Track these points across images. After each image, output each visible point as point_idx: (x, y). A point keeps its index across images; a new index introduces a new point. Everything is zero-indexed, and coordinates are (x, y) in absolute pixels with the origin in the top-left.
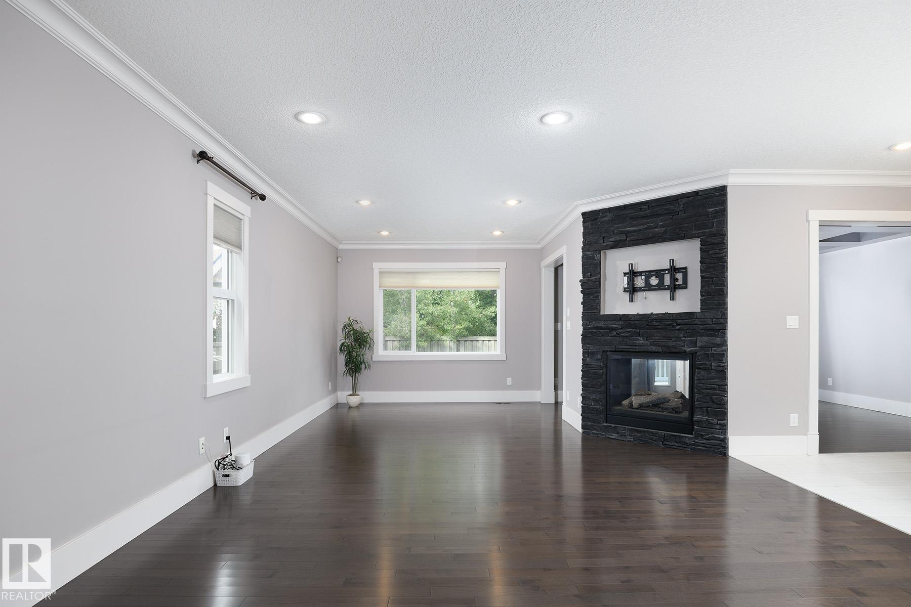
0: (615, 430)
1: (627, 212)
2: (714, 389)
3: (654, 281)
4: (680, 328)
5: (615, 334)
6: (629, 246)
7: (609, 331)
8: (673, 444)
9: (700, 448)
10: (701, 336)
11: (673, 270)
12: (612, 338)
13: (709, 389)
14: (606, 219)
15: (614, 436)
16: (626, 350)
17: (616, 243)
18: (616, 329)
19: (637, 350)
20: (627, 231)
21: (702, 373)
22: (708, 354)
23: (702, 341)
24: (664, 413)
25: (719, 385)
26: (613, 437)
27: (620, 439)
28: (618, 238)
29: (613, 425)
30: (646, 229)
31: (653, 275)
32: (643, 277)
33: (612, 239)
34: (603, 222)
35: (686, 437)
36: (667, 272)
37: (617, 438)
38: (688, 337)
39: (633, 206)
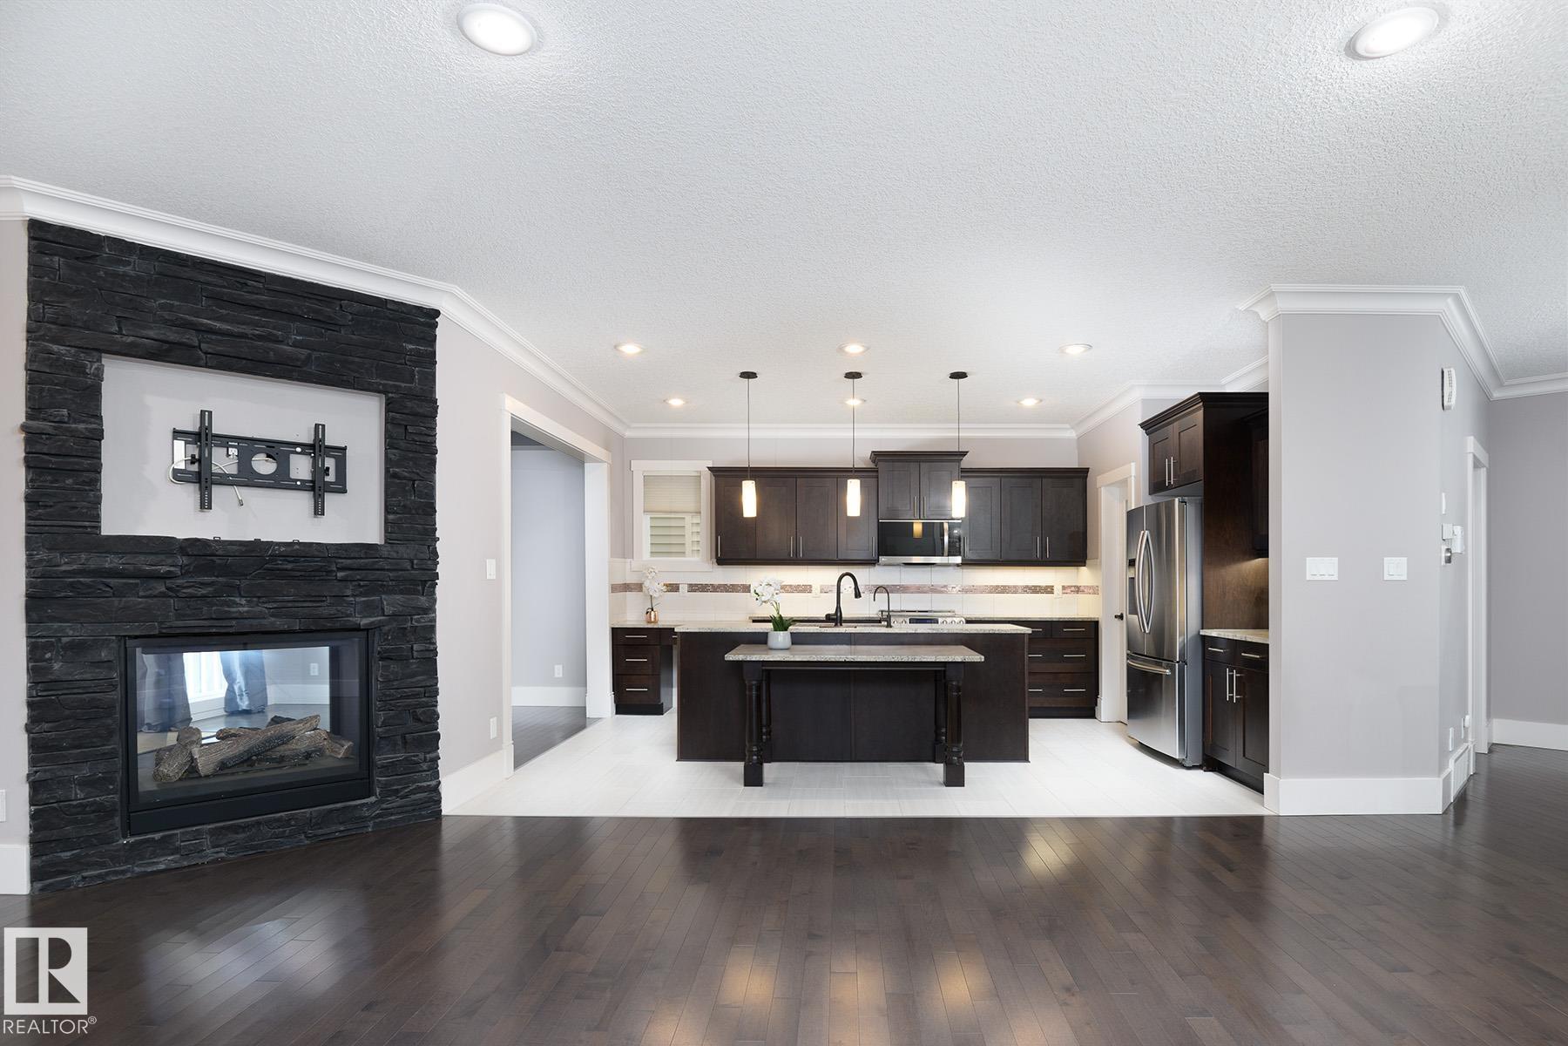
0: (165, 846)
1: (202, 278)
2: (416, 695)
3: (263, 465)
4: (347, 576)
5: (163, 589)
6: (207, 366)
7: (138, 581)
8: (334, 828)
9: (393, 818)
10: (390, 592)
11: (317, 448)
12: (150, 601)
13: (408, 697)
14: (128, 269)
15: (163, 862)
16: (197, 631)
17: (166, 346)
18: (167, 576)
19: (231, 630)
20: (202, 324)
21: (394, 667)
22: (406, 628)
23: (391, 603)
24: (285, 771)
25: (424, 687)
26: (162, 867)
27: (185, 863)
28: (172, 337)
29: (157, 836)
30: (260, 338)
31: (259, 451)
32: (233, 451)
33: (151, 333)
34: (115, 275)
35: (363, 805)
36: (299, 450)
37: (173, 865)
38: (361, 594)
39: (222, 270)
